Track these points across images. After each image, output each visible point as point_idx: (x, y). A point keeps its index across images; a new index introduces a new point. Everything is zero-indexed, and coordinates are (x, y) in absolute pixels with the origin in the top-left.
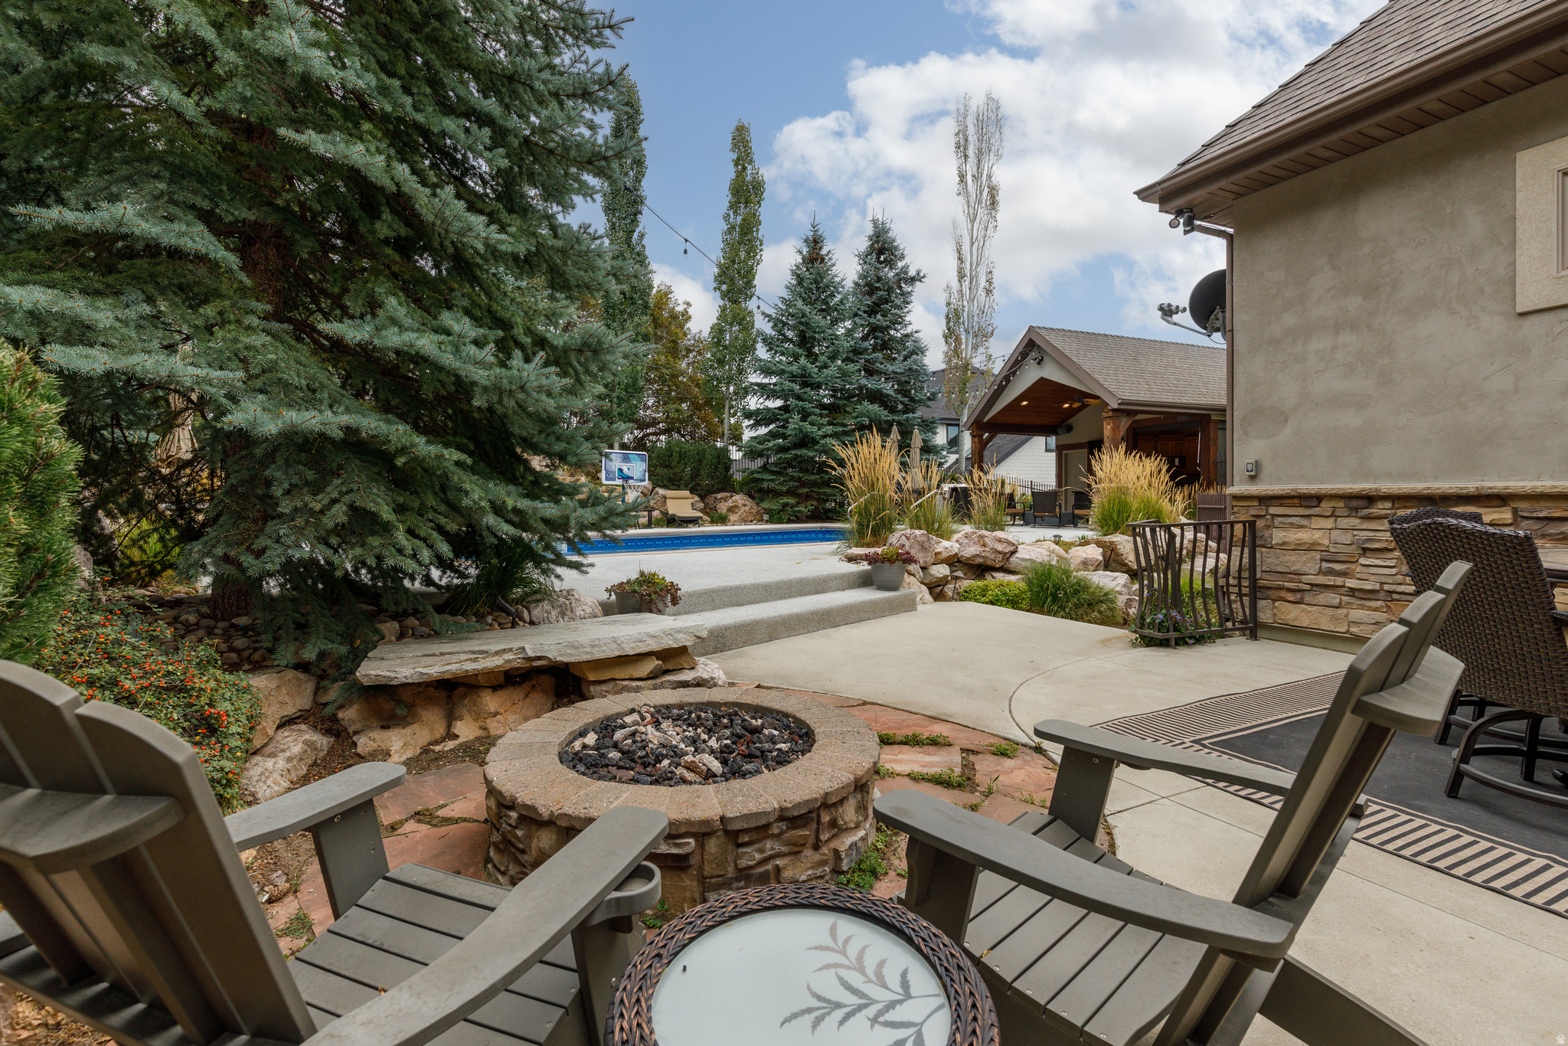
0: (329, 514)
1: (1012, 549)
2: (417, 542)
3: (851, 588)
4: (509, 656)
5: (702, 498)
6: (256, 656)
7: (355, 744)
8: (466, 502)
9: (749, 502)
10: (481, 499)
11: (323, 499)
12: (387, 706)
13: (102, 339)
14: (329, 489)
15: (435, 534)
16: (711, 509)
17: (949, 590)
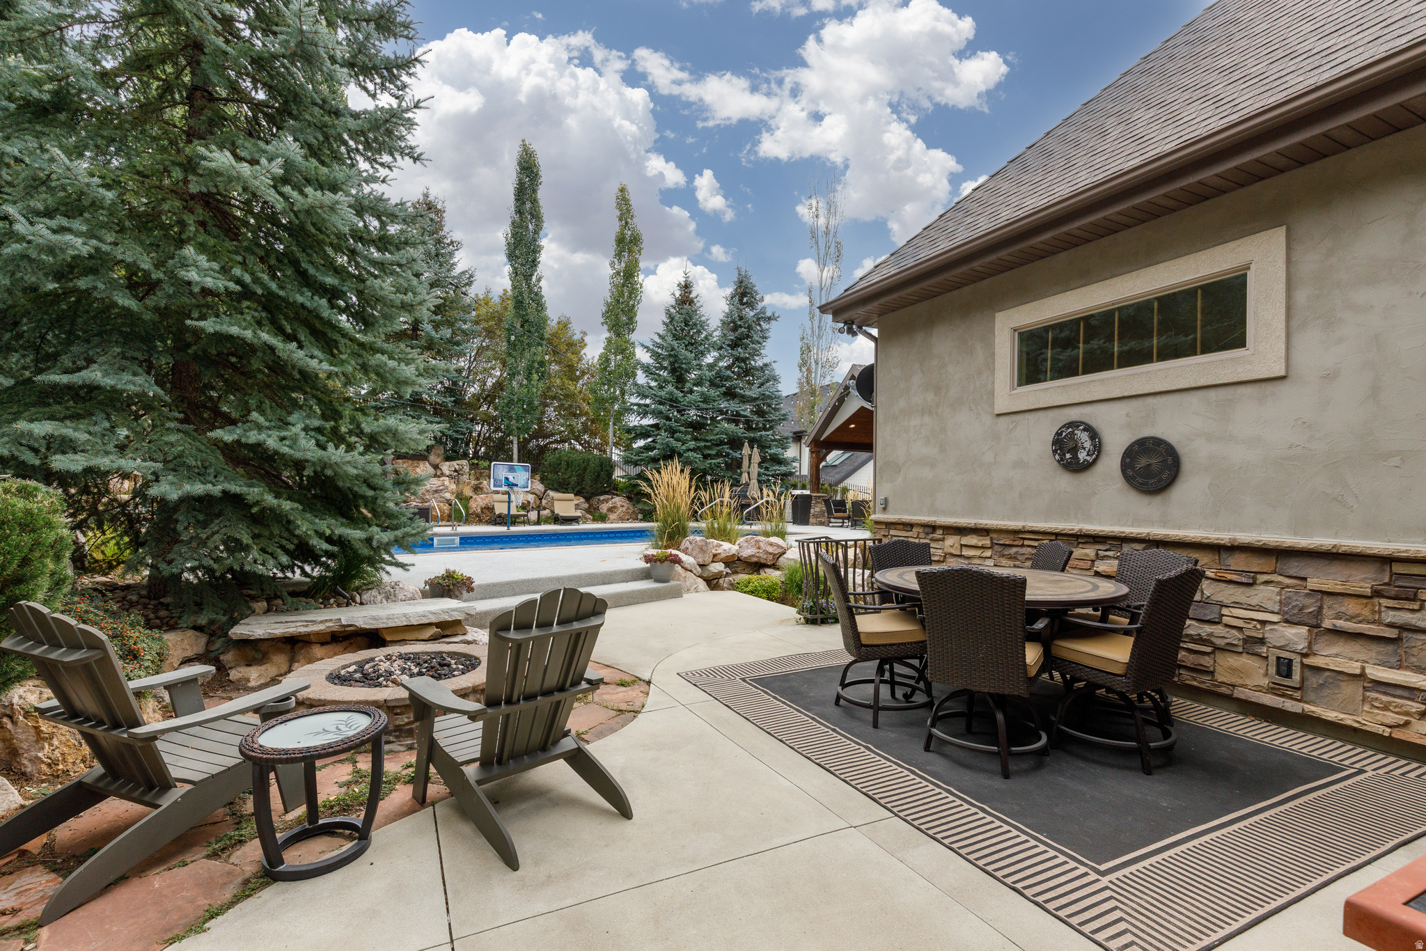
0: (212, 539)
1: (780, 551)
2: (266, 556)
3: (635, 580)
4: (330, 624)
5: (587, 499)
6: (172, 622)
7: (228, 675)
8: (297, 532)
9: (626, 503)
10: (307, 530)
11: (208, 531)
12: (251, 653)
13: (81, 448)
14: (212, 526)
15: (279, 550)
16: (595, 509)
17: (724, 582)
